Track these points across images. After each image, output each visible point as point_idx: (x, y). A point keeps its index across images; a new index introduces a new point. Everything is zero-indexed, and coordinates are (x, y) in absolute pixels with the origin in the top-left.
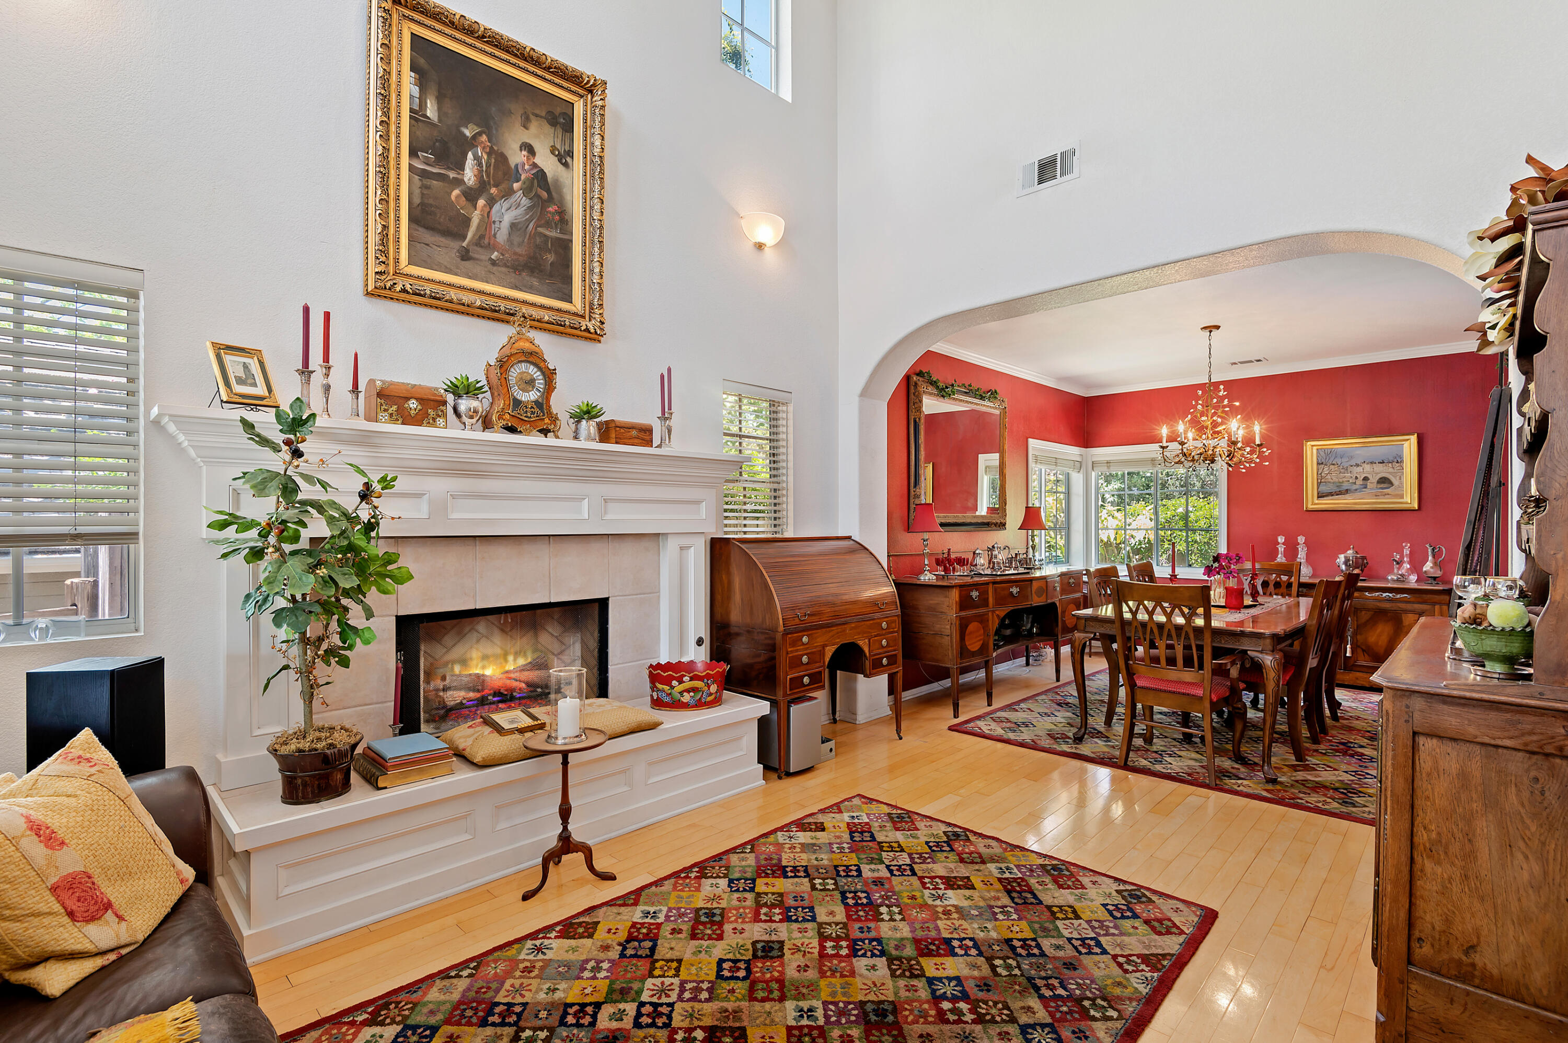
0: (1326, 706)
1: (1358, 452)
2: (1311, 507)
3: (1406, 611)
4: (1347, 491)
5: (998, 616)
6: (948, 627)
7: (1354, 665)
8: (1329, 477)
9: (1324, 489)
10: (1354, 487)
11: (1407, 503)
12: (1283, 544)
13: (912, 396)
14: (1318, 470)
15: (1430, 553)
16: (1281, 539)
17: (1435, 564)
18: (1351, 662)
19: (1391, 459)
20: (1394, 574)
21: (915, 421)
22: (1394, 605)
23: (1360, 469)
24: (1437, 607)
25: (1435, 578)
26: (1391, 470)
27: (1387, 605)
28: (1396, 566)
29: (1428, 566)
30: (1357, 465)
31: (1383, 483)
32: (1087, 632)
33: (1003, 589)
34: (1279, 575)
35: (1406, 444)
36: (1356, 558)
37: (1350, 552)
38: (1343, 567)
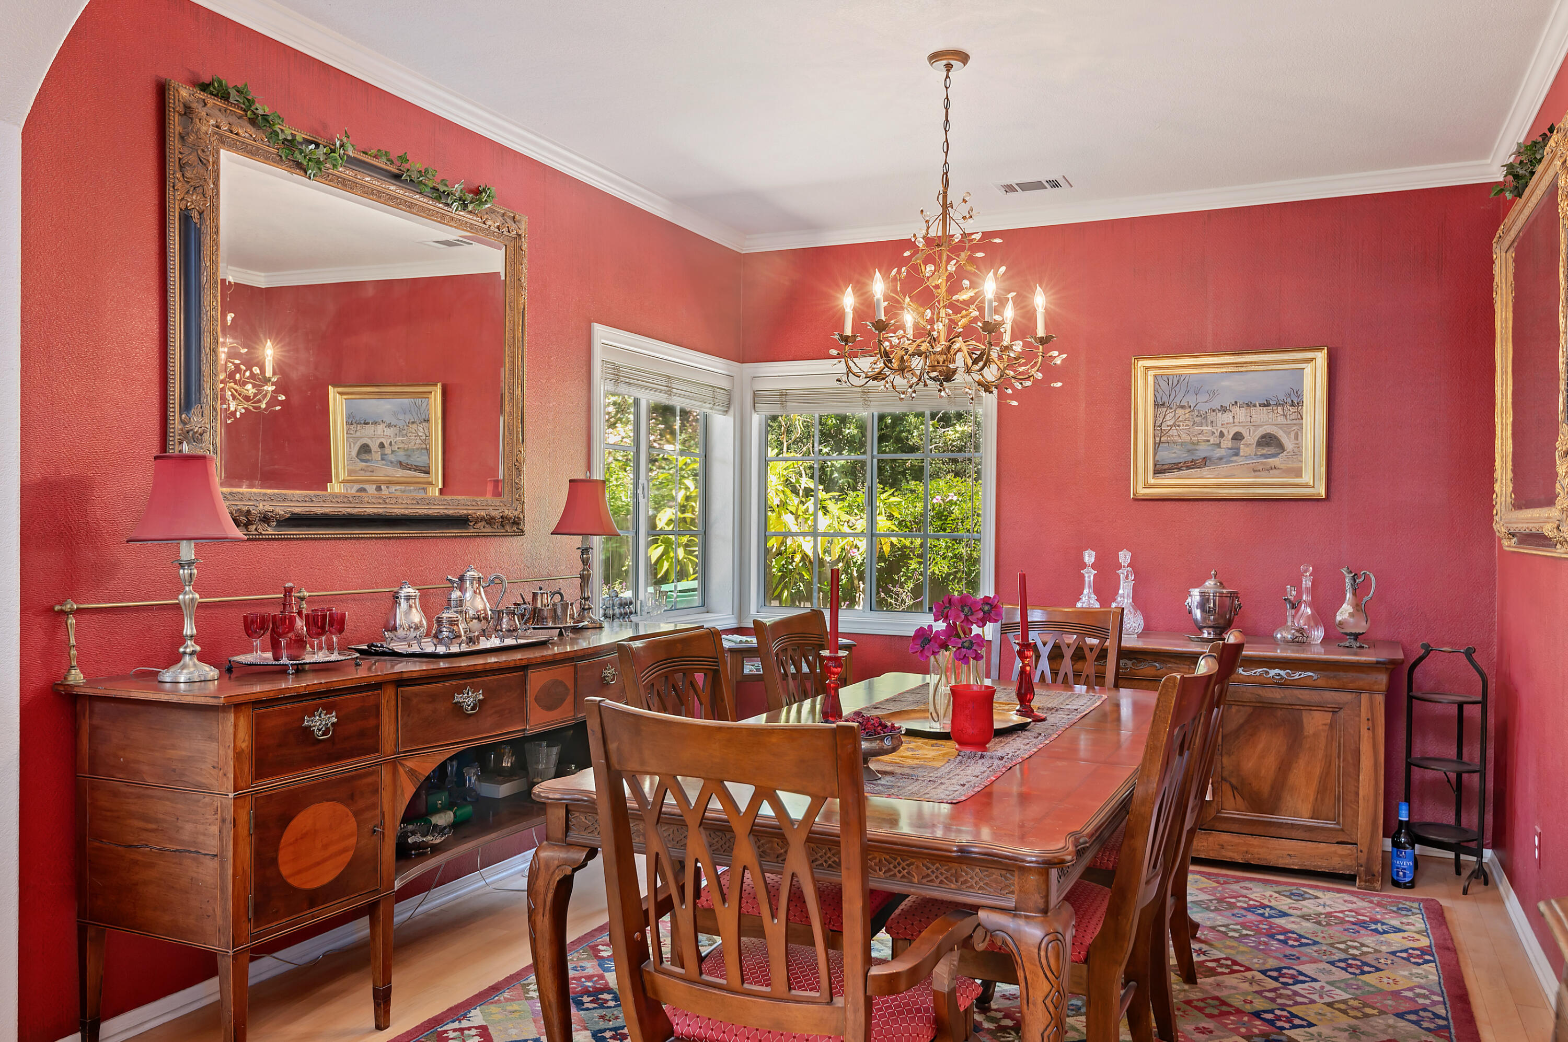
0: (1172, 950)
1: (1225, 383)
2: (1142, 491)
3: (1311, 707)
4: (1205, 461)
5: (412, 773)
6: (215, 829)
7: (1216, 818)
8: (1174, 432)
9: (1167, 456)
10: (1218, 453)
11: (1306, 486)
12: (1094, 566)
13: (174, 144)
14: (1155, 417)
15: (1348, 586)
16: (1089, 557)
17: (1357, 606)
18: (1212, 812)
19: (1281, 397)
20: (1288, 629)
21: (185, 218)
22: (1288, 692)
23: (1227, 417)
24: (1365, 697)
25: (1356, 636)
26: (1281, 420)
27: (1276, 695)
28: (1290, 612)
29: (1345, 612)
30: (1224, 409)
31: (1268, 445)
32: (570, 845)
33: (433, 698)
34: (1082, 636)
35: (1308, 369)
36: (1221, 596)
37: (1210, 583)
38: (1198, 614)
